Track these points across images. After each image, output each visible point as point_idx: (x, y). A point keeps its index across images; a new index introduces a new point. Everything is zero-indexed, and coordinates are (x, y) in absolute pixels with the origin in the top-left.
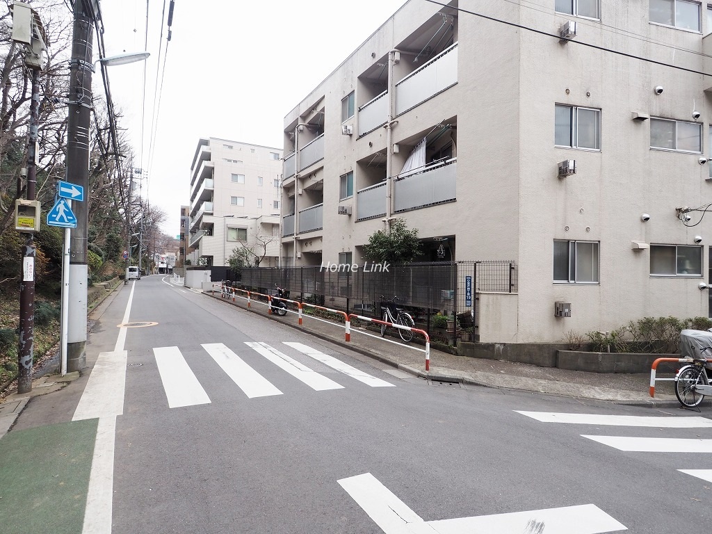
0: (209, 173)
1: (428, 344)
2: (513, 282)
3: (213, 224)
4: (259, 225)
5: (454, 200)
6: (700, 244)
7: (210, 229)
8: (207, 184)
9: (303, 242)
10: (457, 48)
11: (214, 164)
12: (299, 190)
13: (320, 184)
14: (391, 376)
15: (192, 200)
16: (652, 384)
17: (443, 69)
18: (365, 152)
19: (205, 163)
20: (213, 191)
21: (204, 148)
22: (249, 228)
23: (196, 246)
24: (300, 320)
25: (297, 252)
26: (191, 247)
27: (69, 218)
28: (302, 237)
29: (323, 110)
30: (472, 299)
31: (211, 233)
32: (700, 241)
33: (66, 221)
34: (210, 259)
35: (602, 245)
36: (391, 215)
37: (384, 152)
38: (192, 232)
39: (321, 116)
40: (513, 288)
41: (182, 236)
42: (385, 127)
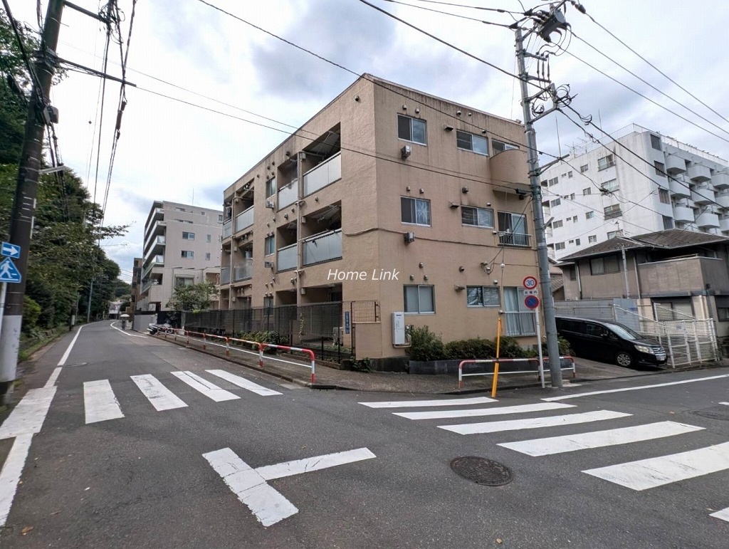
0: (161, 231)
1: (313, 362)
2: (377, 315)
3: (162, 275)
4: (205, 275)
5: (340, 258)
6: (498, 285)
7: (159, 278)
8: (160, 240)
9: (236, 289)
10: (340, 156)
11: (166, 223)
12: (234, 248)
13: (251, 244)
14: (283, 388)
15: (145, 253)
16: (460, 379)
17: (332, 168)
18: (283, 222)
19: (159, 223)
20: (164, 246)
21: (158, 210)
22: (196, 277)
23: (146, 294)
24: (227, 352)
25: (232, 298)
26: (142, 294)
27: (13, 274)
28: (236, 285)
29: (253, 188)
30: (350, 327)
31: (160, 282)
32: (496, 283)
33: (10, 277)
34: (158, 305)
35: (435, 287)
36: (301, 268)
37: (295, 221)
38: (144, 281)
39: (251, 193)
40: (377, 319)
41: (134, 284)
42: (296, 204)
